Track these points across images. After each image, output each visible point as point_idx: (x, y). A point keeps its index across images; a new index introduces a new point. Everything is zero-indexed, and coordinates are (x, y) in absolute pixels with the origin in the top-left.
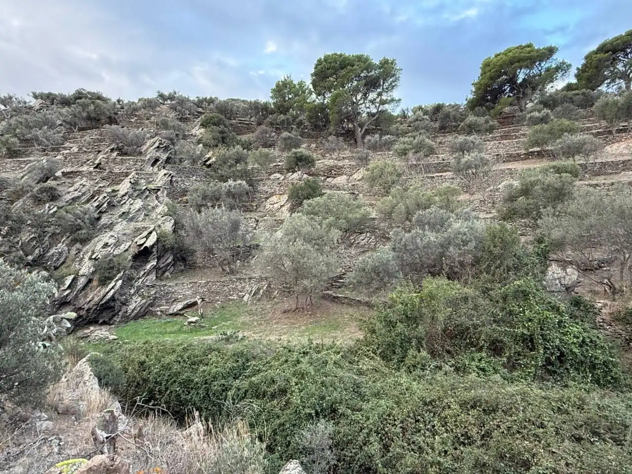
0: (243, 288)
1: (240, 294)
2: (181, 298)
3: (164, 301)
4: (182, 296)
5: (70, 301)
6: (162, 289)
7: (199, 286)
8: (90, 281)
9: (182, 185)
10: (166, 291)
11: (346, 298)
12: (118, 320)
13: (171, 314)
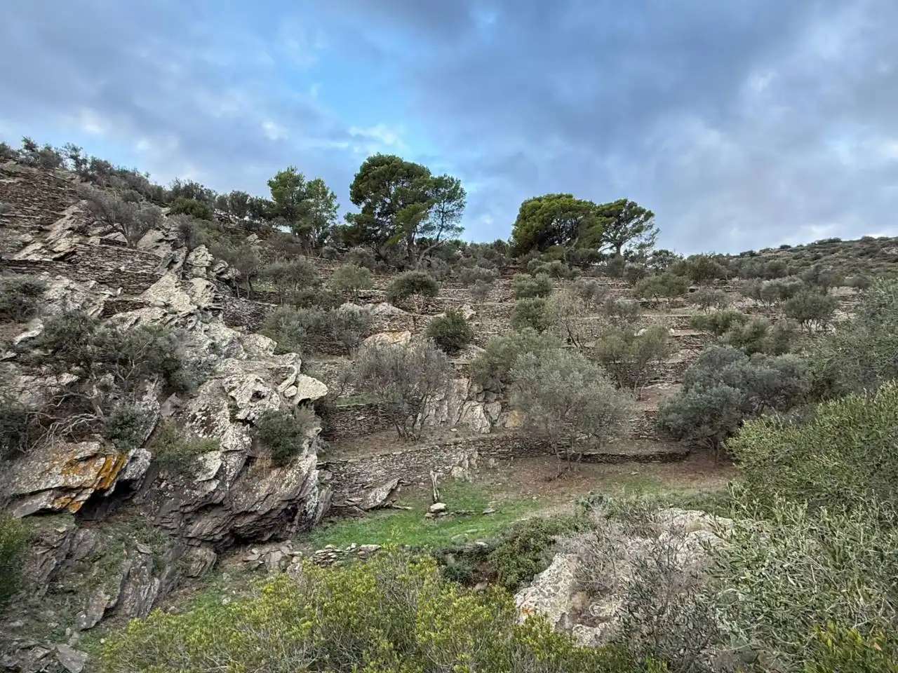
0: (449, 458)
1: (447, 468)
2: (371, 482)
3: (346, 490)
4: (371, 479)
5: (221, 502)
6: (341, 469)
7: (393, 461)
8: (249, 461)
9: (231, 307)
10: (348, 472)
11: (603, 455)
12: (293, 530)
13: (373, 509)
